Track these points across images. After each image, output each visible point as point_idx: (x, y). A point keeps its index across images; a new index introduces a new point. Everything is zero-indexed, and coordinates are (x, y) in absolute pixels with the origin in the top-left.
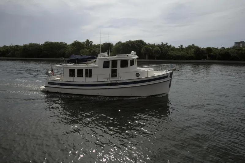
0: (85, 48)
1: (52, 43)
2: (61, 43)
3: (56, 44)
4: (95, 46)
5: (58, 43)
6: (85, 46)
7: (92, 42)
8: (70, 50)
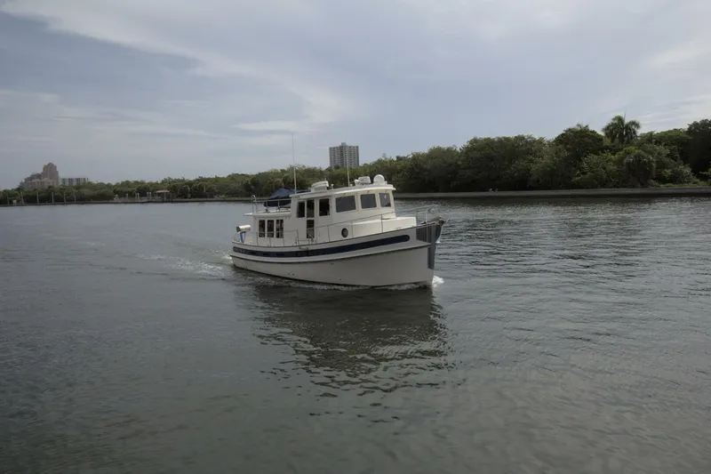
0: (607, 148)
1: (489, 143)
2: (521, 138)
3: (504, 143)
4: (650, 138)
5: (507, 139)
6: (607, 142)
7: (637, 125)
8: (546, 160)
